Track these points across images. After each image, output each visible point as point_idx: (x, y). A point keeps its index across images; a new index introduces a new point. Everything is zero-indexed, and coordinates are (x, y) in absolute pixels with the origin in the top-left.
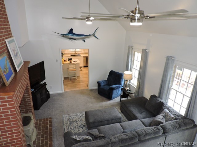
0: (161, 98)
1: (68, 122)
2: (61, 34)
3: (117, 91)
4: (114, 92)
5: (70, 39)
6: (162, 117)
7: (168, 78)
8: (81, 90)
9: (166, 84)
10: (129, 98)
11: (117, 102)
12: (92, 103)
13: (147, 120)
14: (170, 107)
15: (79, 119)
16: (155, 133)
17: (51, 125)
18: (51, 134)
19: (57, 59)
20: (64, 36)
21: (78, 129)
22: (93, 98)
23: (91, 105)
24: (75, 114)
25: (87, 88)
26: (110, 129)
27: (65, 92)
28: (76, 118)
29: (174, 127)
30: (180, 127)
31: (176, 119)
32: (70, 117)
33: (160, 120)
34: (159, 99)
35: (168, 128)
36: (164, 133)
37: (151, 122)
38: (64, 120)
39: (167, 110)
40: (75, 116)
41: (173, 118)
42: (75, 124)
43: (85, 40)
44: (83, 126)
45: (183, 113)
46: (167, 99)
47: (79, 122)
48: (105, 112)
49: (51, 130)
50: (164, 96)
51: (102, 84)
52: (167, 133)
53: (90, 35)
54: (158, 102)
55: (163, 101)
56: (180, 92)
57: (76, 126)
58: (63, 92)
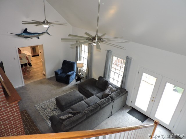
0: (105, 78)
1: (42, 109)
2: (16, 34)
3: (72, 77)
4: (71, 78)
5: (26, 37)
6: (109, 91)
7: (109, 64)
8: (40, 80)
9: (108, 68)
10: (82, 81)
11: (74, 85)
12: (54, 90)
13: (99, 94)
14: (112, 83)
15: (50, 105)
16: (108, 101)
17: (29, 116)
18: (32, 122)
19: (14, 57)
20: (19, 35)
21: (53, 112)
22: (53, 85)
23: (55, 92)
24: (45, 102)
25: (44, 77)
26: (79, 106)
27: (25, 85)
28: (47, 105)
29: (116, 95)
30: (119, 95)
31: (116, 90)
32: (42, 105)
33: (108, 93)
34: (104, 79)
35: (114, 97)
36: (112, 100)
37: (103, 95)
38: (38, 109)
39: (110, 86)
40: (45, 104)
41: (115, 90)
42: (48, 109)
43: (39, 37)
44: (55, 110)
45: (119, 85)
46: (109, 78)
47: (50, 107)
48: (71, 95)
49: (30, 119)
50: (107, 77)
51: (59, 73)
52: (113, 100)
53: (43, 33)
54: (104, 81)
55: (107, 80)
56: (117, 73)
57: (50, 110)
58: (24, 85)
